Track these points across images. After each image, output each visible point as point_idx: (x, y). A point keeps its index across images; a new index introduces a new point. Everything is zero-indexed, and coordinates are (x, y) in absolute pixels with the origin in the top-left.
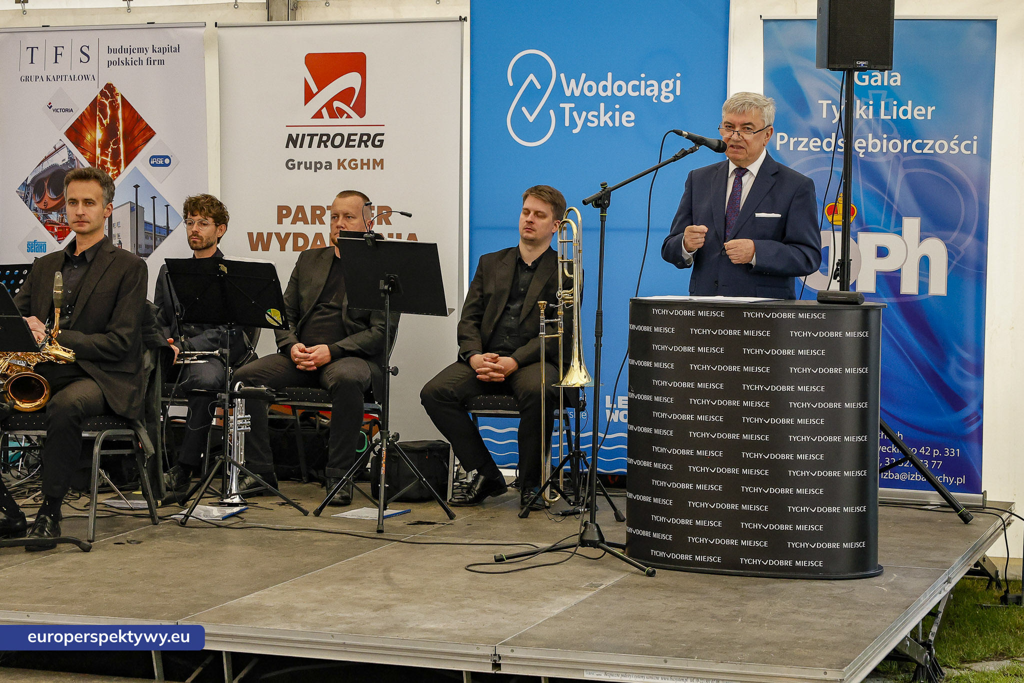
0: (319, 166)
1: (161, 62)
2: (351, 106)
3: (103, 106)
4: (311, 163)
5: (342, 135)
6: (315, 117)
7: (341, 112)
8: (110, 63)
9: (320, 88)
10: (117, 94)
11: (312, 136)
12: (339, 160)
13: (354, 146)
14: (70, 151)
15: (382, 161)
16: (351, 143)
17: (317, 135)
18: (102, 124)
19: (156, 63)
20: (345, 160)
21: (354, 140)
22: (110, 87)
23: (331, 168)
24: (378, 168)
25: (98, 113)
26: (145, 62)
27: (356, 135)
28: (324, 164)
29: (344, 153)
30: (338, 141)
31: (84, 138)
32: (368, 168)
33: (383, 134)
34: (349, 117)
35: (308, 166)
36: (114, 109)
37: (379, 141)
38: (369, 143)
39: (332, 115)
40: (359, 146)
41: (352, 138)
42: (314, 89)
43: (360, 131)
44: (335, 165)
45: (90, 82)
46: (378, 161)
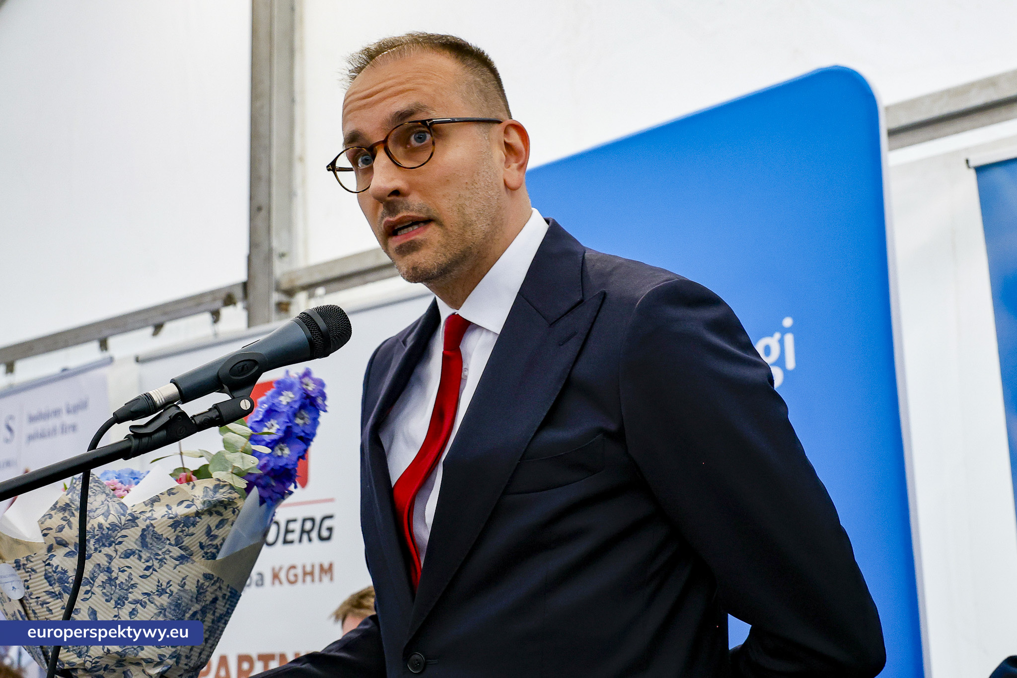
1: (73, 427)
5: (278, 524)
8: (31, 438)
12: (275, 569)
13: (292, 542)
15: (331, 566)
16: (290, 537)
20: (281, 569)
21: (292, 531)
23: (264, 585)
24: (326, 579)
26: (60, 431)
27: (295, 520)
28: (254, 578)
29: (281, 555)
30: (272, 534)
32: (313, 580)
33: (331, 517)
37: (327, 529)
40: (300, 541)
41: (292, 526)
43: (300, 513)
44: (268, 578)
46: (326, 566)
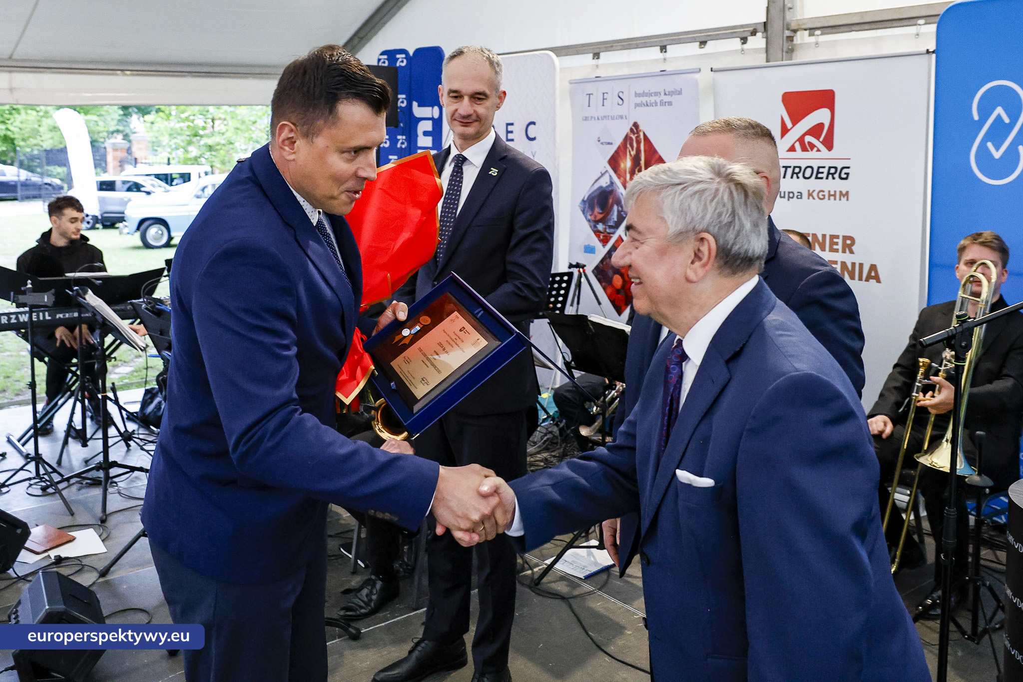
0: (791, 195)
1: (670, 103)
2: (821, 139)
3: (631, 139)
4: (785, 192)
5: (811, 167)
6: (789, 150)
7: (812, 146)
8: (637, 105)
9: (795, 123)
10: (640, 131)
11: (786, 168)
12: (809, 191)
13: (822, 178)
14: (610, 176)
15: (847, 192)
16: (820, 175)
17: (790, 167)
18: (631, 155)
19: (667, 104)
20: (814, 191)
21: (822, 173)
22: (636, 125)
23: (801, 198)
24: (844, 199)
25: (628, 146)
26: (659, 104)
27: (824, 167)
28: (796, 194)
29: (814, 184)
30: (808, 174)
31: (619, 165)
32: (835, 199)
33: (848, 168)
34: (818, 150)
35: (782, 195)
36: (638, 143)
37: (845, 174)
38: (836, 176)
39: (804, 149)
40: (827, 178)
41: (821, 170)
42: (789, 124)
43: (828, 164)
44: (805, 195)
45: (624, 120)
46: (844, 192)
